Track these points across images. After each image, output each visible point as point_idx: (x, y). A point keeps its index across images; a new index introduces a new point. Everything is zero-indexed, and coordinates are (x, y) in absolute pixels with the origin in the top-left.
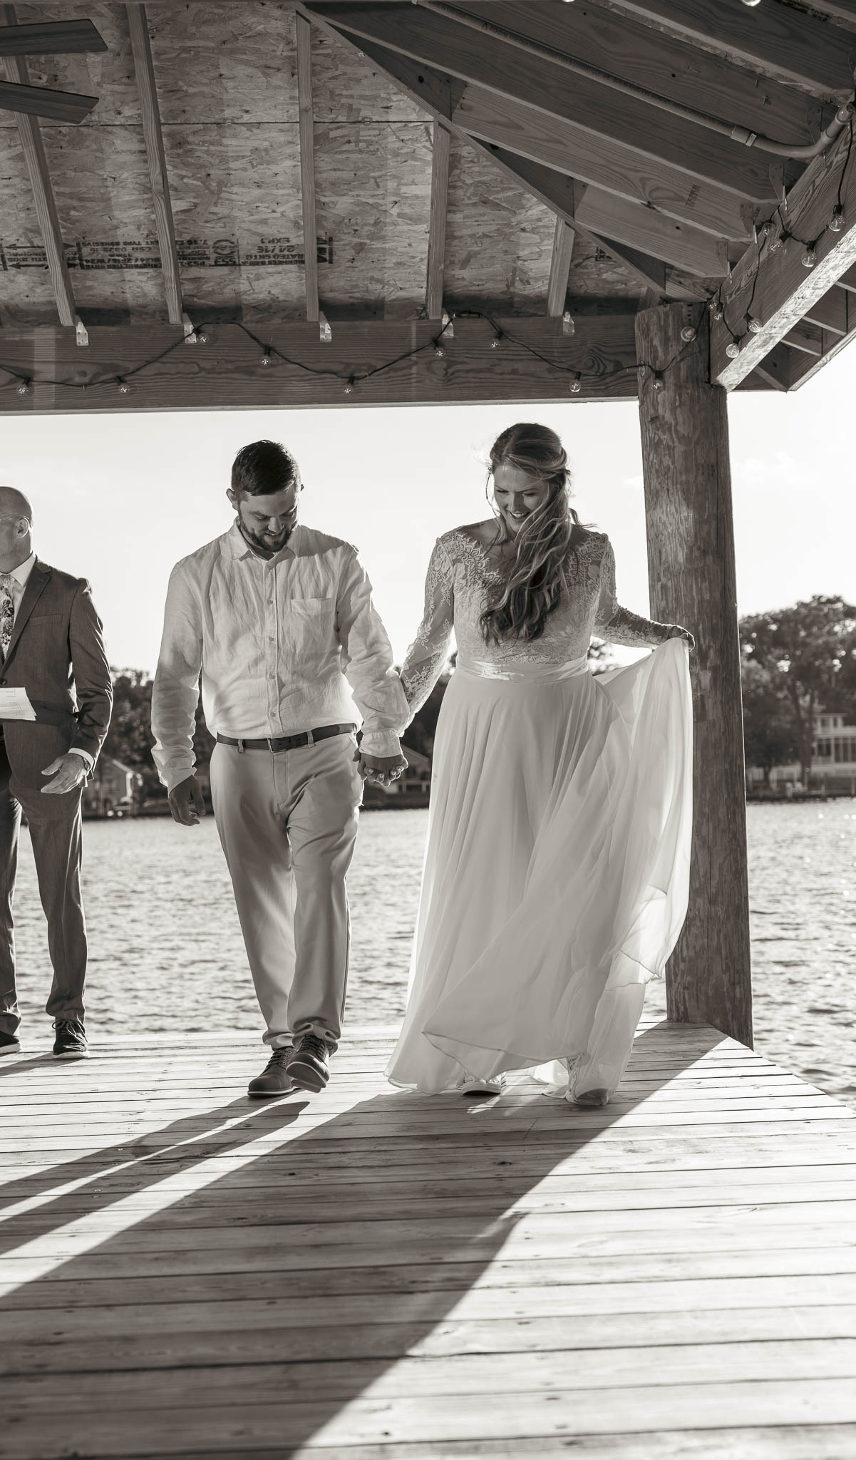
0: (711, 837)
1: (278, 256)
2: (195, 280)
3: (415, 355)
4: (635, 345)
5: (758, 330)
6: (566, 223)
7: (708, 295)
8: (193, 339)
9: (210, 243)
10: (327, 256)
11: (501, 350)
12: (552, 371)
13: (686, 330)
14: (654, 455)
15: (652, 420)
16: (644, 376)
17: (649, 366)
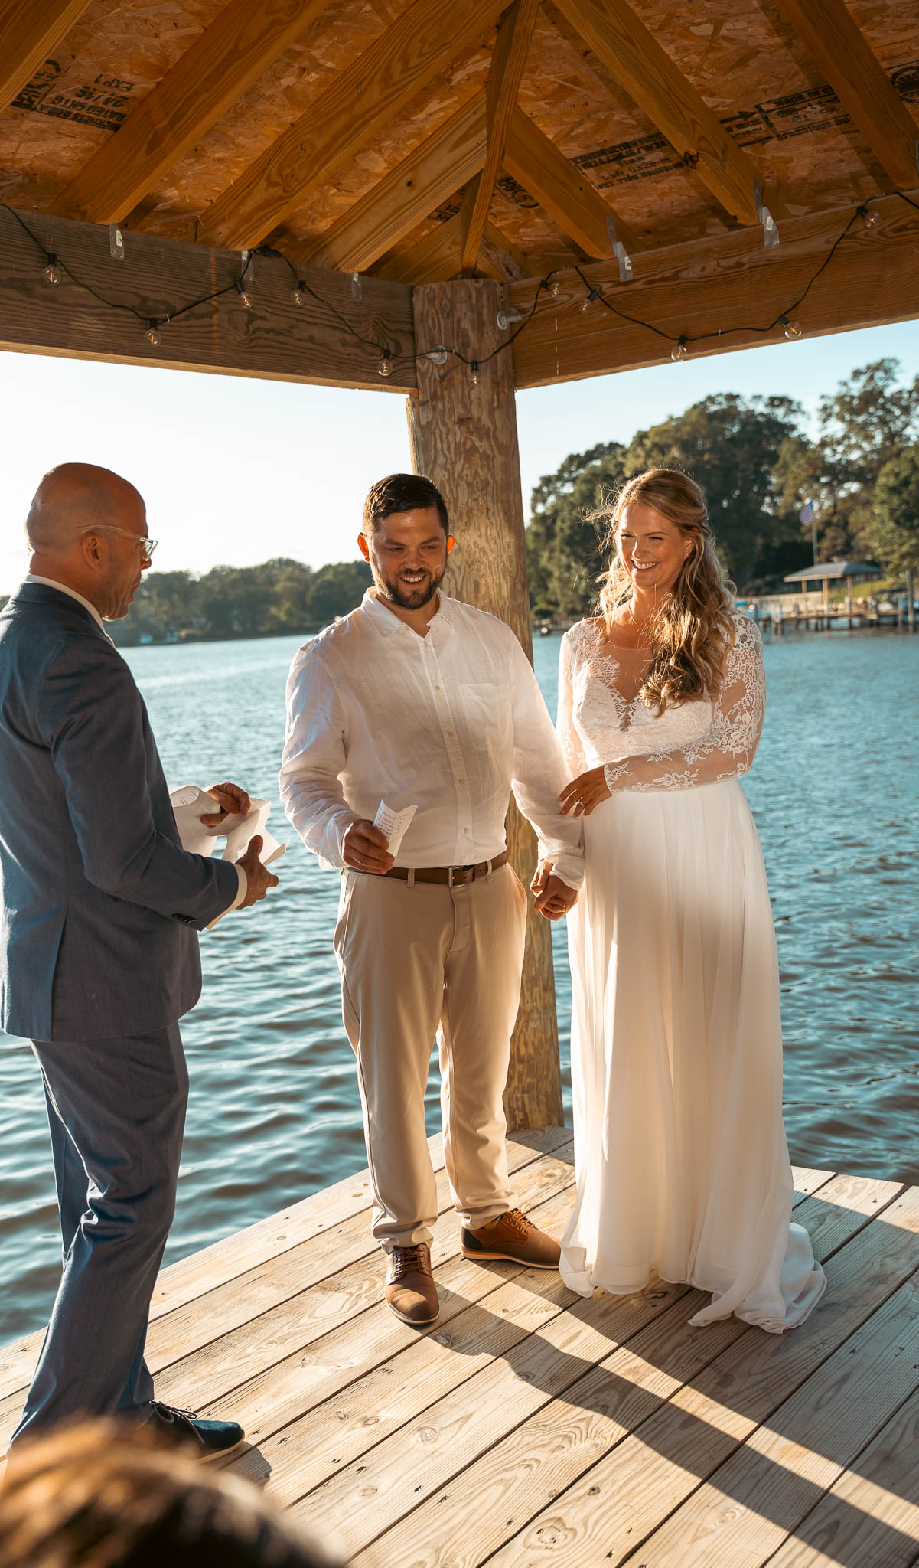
1: (96, 109)
3: (216, 299)
4: (412, 323)
7: (508, 275)
11: (300, 308)
12: (344, 344)
13: (501, 316)
14: (464, 464)
15: (461, 421)
16: (443, 365)
17: (456, 353)
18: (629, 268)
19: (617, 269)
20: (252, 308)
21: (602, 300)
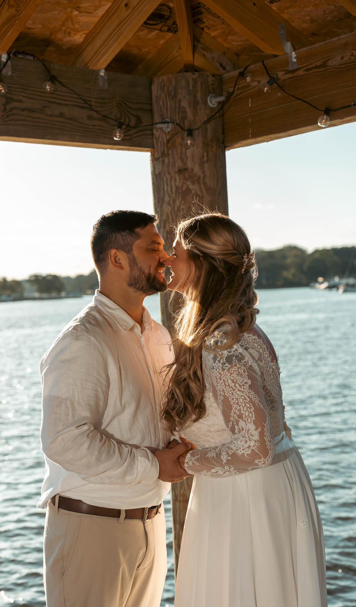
7: (222, 69)
11: (51, 93)
12: (90, 118)
13: (211, 97)
14: (181, 202)
15: (180, 171)
16: (169, 132)
17: (177, 124)
18: (295, 60)
19: (287, 61)
20: (7, 92)
21: (277, 84)
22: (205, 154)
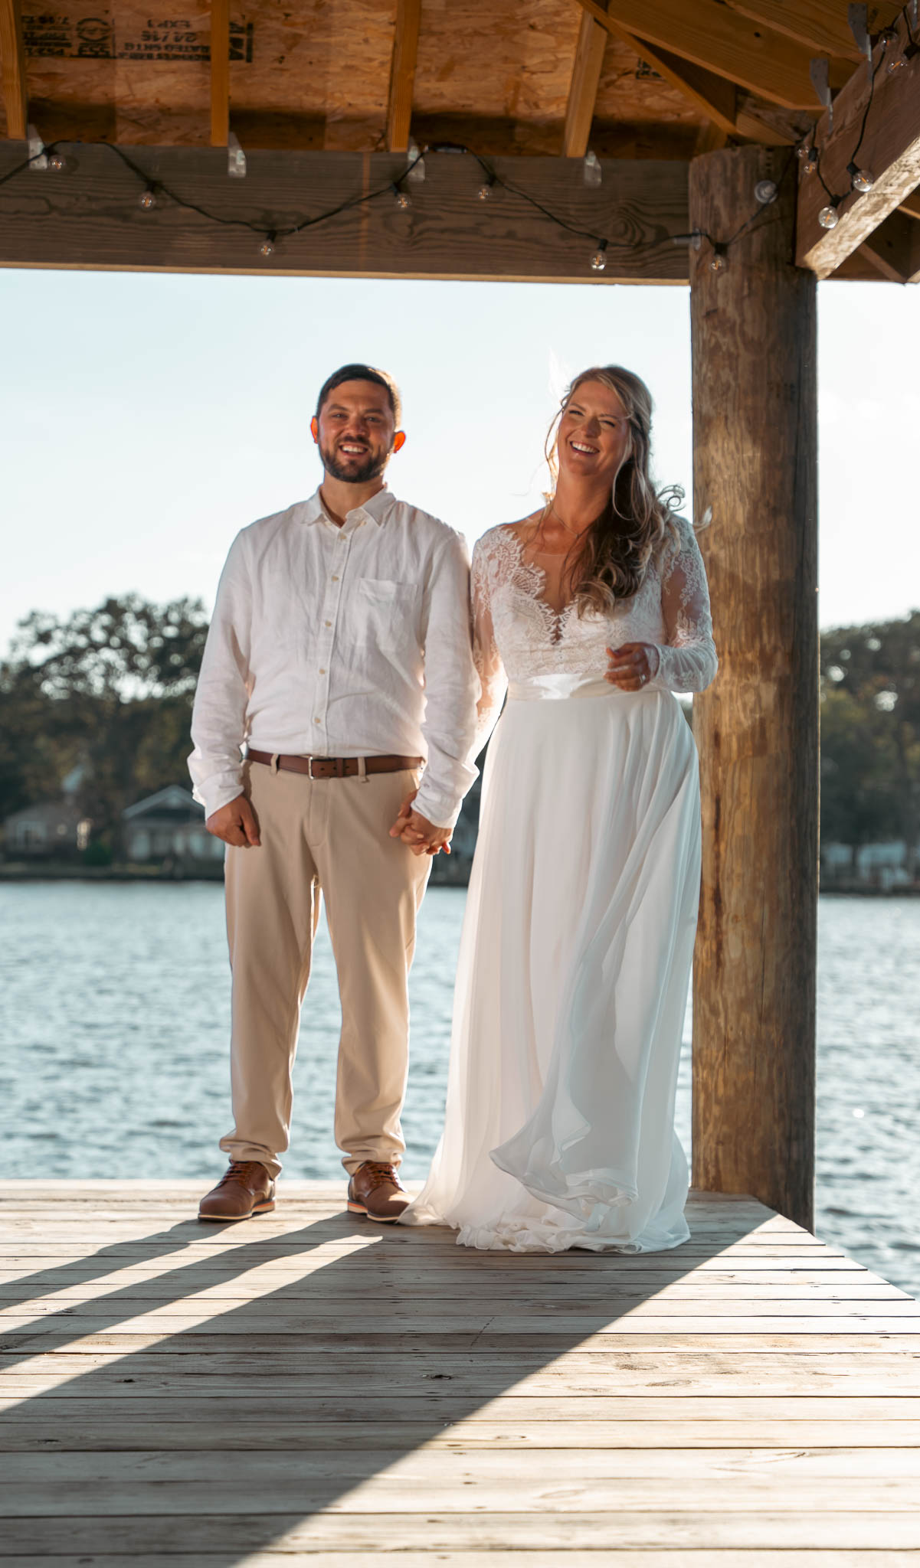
0: (766, 924)
1: (172, 47)
2: (49, 76)
3: (366, 203)
4: (686, 205)
5: (867, 188)
6: (596, 20)
7: (797, 136)
8: (42, 164)
9: (73, 22)
10: (243, 51)
11: (488, 202)
13: (761, 185)
14: (708, 365)
15: (708, 315)
16: (699, 250)
17: (707, 236)
18: (832, 117)
20: (414, 208)
22: (746, 284)
